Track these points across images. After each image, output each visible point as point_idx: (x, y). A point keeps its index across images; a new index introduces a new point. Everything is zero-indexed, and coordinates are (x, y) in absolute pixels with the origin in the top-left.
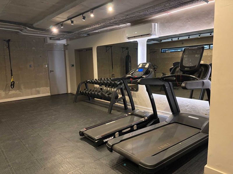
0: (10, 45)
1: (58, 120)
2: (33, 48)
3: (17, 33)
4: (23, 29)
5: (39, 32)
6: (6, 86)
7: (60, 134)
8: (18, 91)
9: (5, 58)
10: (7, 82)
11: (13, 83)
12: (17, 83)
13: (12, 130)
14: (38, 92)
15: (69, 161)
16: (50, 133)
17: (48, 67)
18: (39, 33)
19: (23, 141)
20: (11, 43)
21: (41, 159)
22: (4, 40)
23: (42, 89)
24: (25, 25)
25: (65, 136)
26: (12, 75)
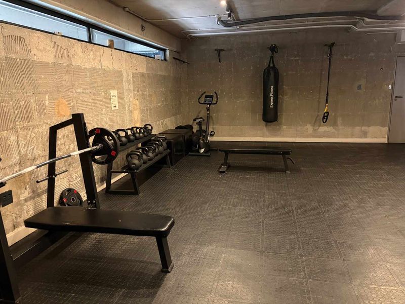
0: (333, 52)
1: (388, 190)
2: (370, 55)
3: (347, 29)
4: (358, 22)
5: (387, 22)
6: (317, 118)
7: (386, 216)
8: (332, 127)
9: (322, 73)
10: (318, 112)
11: (326, 115)
12: (333, 114)
13: (311, 185)
14: (365, 134)
15: (389, 268)
16: (367, 209)
17: (392, 88)
18: (386, 24)
19: (322, 206)
20: (334, 48)
21: (342, 244)
22: (326, 45)
23: (372, 129)
24: (363, 14)
25: (395, 224)
26: (327, 102)
